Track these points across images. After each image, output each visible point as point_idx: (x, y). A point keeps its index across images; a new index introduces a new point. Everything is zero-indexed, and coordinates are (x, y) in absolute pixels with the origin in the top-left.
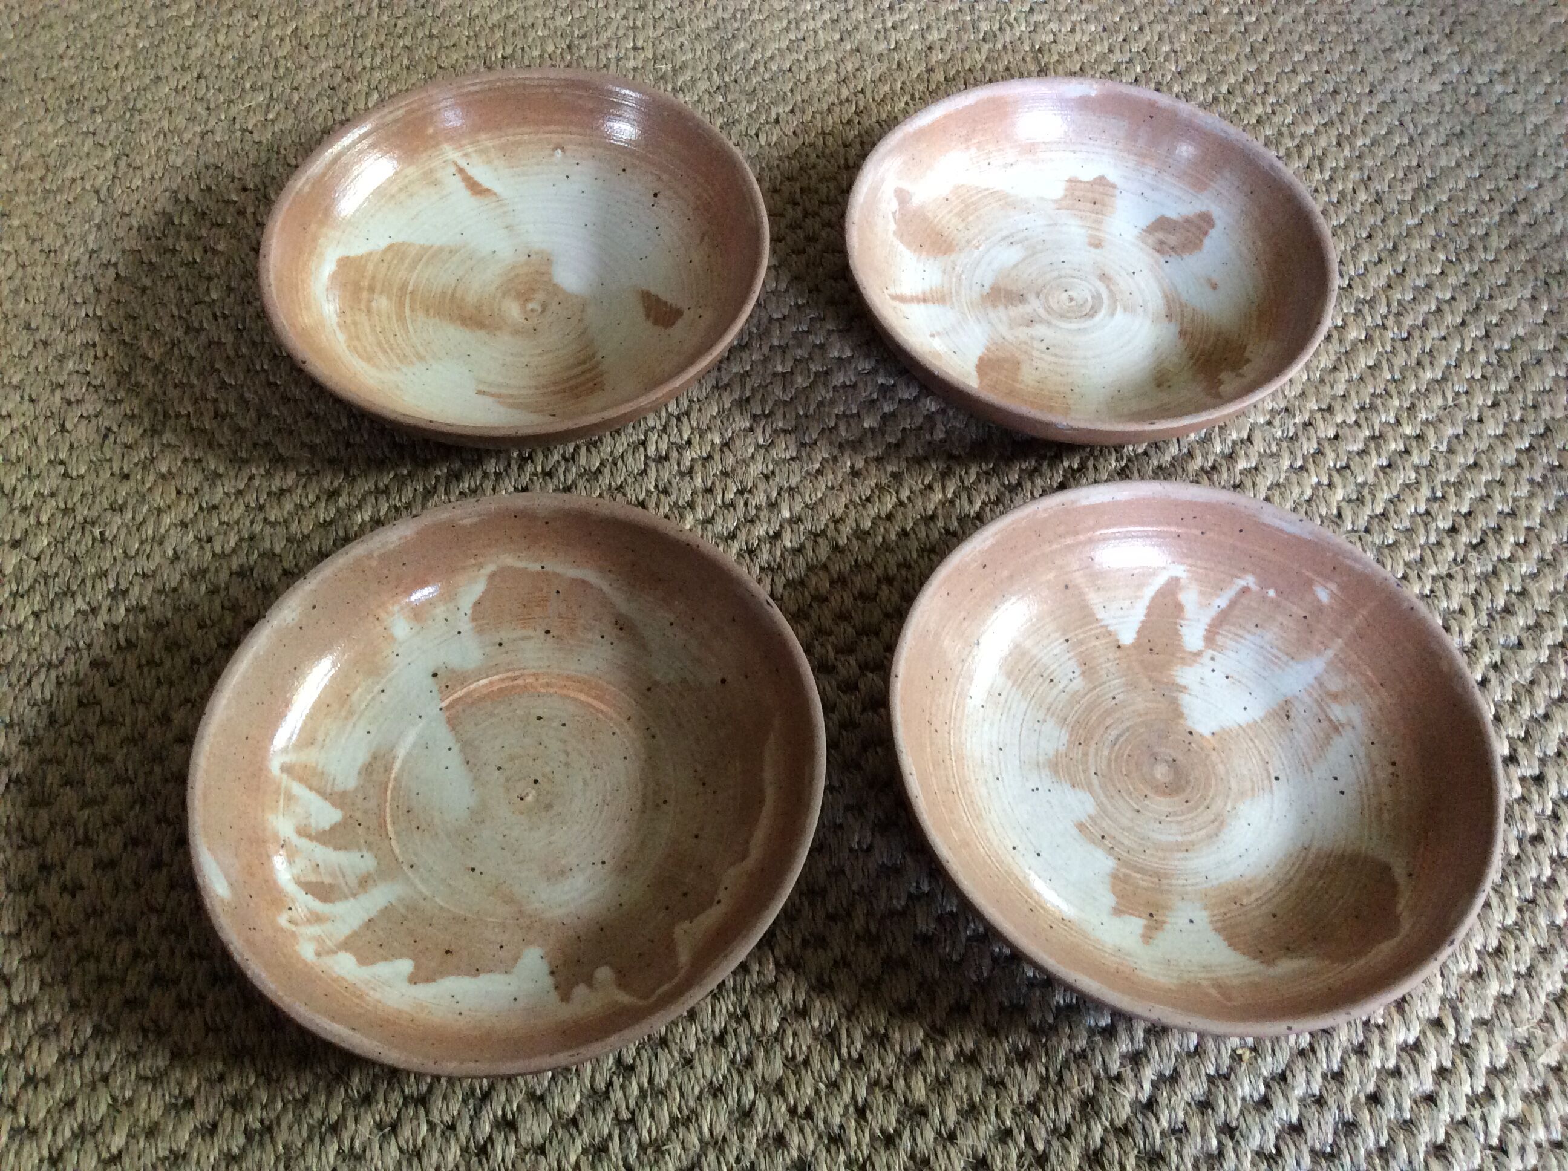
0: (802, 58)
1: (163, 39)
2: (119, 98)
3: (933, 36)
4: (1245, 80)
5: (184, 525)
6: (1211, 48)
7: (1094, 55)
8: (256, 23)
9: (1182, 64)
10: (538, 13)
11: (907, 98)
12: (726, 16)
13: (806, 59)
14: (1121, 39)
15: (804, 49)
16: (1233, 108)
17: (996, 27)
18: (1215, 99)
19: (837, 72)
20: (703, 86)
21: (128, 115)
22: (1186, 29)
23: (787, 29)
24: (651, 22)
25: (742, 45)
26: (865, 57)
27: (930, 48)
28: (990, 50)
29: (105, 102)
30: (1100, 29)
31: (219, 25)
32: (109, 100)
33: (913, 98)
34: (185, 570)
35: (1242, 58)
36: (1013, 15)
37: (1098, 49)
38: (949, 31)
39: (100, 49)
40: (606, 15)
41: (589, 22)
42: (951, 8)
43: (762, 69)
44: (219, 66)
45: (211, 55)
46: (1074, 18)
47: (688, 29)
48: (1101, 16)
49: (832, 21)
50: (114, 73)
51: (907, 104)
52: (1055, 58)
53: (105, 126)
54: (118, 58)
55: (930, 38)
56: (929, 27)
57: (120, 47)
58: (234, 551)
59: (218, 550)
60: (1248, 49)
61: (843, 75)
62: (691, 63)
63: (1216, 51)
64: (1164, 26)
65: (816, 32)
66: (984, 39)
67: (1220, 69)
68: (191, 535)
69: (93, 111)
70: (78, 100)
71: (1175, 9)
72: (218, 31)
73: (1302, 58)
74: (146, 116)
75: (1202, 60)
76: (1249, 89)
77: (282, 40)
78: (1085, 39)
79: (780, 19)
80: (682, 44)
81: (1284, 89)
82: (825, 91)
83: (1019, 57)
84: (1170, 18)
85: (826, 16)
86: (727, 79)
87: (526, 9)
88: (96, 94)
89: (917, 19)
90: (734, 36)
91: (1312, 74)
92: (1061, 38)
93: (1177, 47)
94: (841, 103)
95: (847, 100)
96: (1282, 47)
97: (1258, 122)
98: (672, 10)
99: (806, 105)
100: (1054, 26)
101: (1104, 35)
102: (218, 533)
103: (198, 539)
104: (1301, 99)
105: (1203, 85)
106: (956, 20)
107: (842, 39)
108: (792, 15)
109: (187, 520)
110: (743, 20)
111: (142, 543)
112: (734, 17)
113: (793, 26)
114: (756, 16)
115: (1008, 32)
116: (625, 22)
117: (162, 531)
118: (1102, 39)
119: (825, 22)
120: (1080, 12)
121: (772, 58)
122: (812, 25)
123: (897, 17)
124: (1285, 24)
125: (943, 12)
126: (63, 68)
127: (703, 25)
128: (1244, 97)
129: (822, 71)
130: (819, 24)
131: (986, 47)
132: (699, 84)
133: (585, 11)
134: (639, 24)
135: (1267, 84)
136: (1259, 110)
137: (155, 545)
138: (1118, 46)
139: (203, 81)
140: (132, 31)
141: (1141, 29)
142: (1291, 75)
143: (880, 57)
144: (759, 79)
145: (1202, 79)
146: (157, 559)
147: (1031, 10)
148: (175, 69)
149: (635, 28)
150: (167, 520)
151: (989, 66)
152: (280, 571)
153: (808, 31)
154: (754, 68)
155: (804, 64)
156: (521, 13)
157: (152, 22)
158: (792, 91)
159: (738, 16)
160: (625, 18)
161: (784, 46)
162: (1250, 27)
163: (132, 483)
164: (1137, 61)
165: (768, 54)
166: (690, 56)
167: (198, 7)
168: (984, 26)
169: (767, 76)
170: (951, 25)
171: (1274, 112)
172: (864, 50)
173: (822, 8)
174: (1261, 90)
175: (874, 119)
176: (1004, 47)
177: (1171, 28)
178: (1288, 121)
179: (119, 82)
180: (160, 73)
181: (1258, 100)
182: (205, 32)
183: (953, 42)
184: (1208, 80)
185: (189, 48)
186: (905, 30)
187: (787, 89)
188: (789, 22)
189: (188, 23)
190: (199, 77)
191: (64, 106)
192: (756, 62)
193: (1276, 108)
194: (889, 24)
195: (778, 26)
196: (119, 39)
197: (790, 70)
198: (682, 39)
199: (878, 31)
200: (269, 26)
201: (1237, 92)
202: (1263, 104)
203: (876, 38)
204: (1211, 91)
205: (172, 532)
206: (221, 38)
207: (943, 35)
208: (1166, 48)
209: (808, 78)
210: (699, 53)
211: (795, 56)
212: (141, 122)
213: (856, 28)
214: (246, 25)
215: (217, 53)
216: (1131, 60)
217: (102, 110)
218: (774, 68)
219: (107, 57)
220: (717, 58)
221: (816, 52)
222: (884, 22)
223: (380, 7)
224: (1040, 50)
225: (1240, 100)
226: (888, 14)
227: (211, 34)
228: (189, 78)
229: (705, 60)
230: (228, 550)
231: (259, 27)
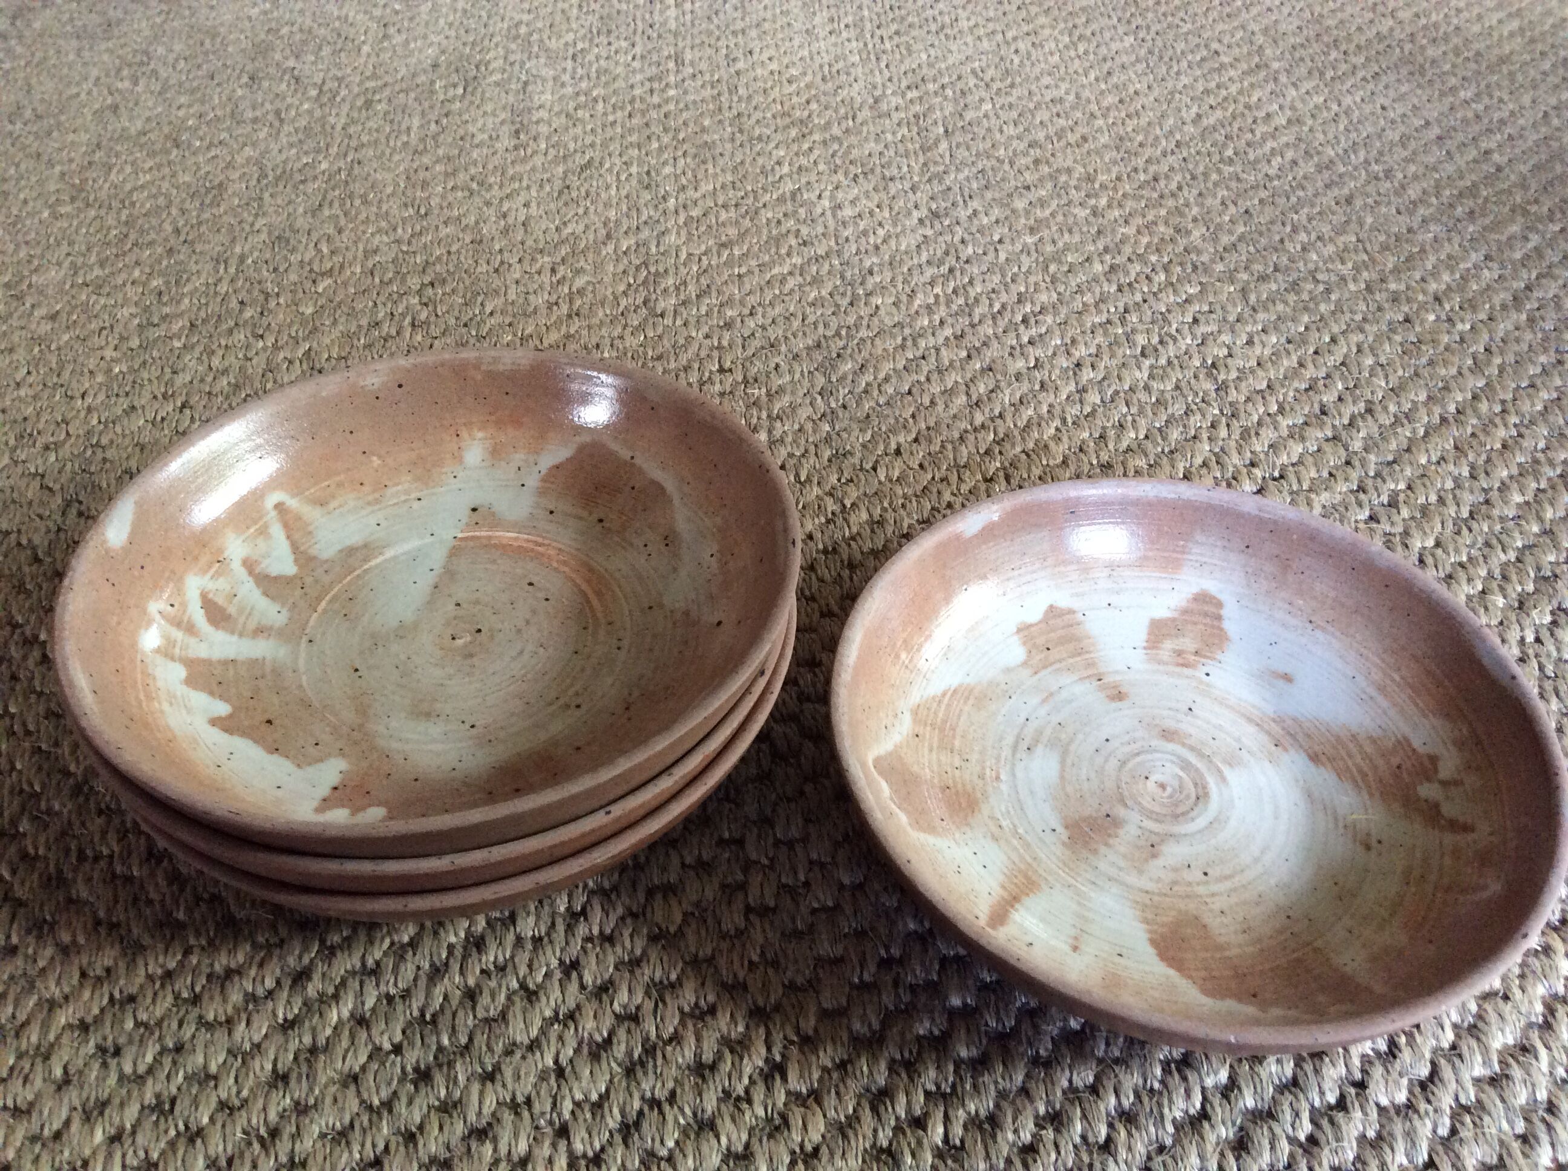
0: (923, 379)
1: (144, 363)
2: (81, 432)
3: (1080, 352)
4: (1475, 397)
5: (84, 1027)
6: (1424, 360)
7: (1282, 371)
8: (261, 344)
9: (1393, 381)
10: (604, 332)
11: (1057, 422)
12: (829, 333)
13: (928, 380)
14: (1311, 350)
15: (925, 369)
16: (1469, 430)
17: (1155, 340)
18: (1444, 420)
19: (967, 394)
20: (804, 413)
21: (89, 452)
22: (1389, 339)
23: (903, 347)
24: (740, 341)
25: (847, 366)
26: (999, 377)
27: (1078, 365)
28: (1152, 367)
29: (63, 436)
30: (1283, 340)
31: (214, 347)
32: (68, 433)
33: (1064, 421)
34: (77, 1103)
35: (1465, 371)
36: (1174, 326)
37: (1286, 363)
38: (1099, 346)
39: (66, 375)
40: (686, 334)
41: (665, 342)
42: (1097, 320)
43: (876, 393)
44: (209, 393)
45: (202, 381)
46: (1249, 329)
47: (783, 348)
48: (1283, 327)
49: (956, 338)
50: (80, 402)
51: (1057, 429)
52: (1234, 375)
53: (58, 466)
54: (87, 385)
55: (1077, 354)
56: (1074, 341)
57: (91, 372)
58: (150, 1071)
59: (128, 1069)
60: (1470, 362)
61: (974, 398)
62: (789, 388)
63: (1431, 363)
64: (1361, 337)
65: (938, 350)
66: (1143, 354)
67: (1440, 385)
68: (92, 1043)
69: (47, 448)
70: (31, 435)
71: (1370, 317)
72: (213, 352)
73: (1539, 370)
74: (110, 454)
75: (1417, 374)
76: (1484, 406)
77: (290, 362)
78: (1267, 352)
79: (893, 336)
80: (777, 366)
81: (1526, 407)
82: (955, 416)
83: (1189, 374)
84: (1367, 327)
85: (948, 332)
86: (833, 405)
87: (589, 327)
88: (53, 427)
89: (1058, 333)
90: (839, 356)
91: (1557, 389)
92: (1236, 350)
93: (1383, 360)
94: (975, 430)
95: (983, 426)
96: (1511, 358)
97: (1504, 446)
98: (764, 328)
99: (932, 433)
100: (1226, 338)
101: (1290, 347)
102: (130, 1042)
103: (101, 1050)
104: (1551, 418)
105: (1425, 404)
106: (1106, 334)
107: (969, 356)
108: (907, 331)
109: (89, 1020)
110: (849, 337)
111: (20, 1056)
112: (838, 334)
113: (909, 343)
114: (863, 333)
115: (1171, 347)
116: (708, 342)
117: (51, 1037)
118: (1288, 353)
119: (947, 339)
120: (1255, 322)
121: (887, 379)
122: (932, 342)
123: (1033, 332)
124: (1507, 333)
125: (1089, 325)
126: (19, 398)
127: (800, 344)
128: (1479, 418)
129: (949, 393)
130: (941, 341)
131: (1147, 363)
132: (799, 411)
133: (660, 330)
134: (725, 343)
135: (1503, 402)
136: (1502, 433)
137: (39, 1060)
138: (1309, 359)
139: (187, 412)
140: (109, 353)
141: (1333, 340)
142: (1530, 390)
143: (1018, 377)
144: (873, 404)
145: (1422, 397)
146: (38, 1083)
147: (1196, 321)
148: (155, 397)
149: (720, 347)
150: (62, 1018)
151: (1154, 385)
152: (213, 1104)
153: (927, 349)
154: (866, 392)
155: (926, 386)
156: (585, 332)
157: (135, 343)
158: (913, 416)
159: (843, 332)
160: (707, 336)
161: (900, 366)
162: (1467, 337)
163: (19, 962)
164: (1336, 375)
165: (881, 376)
166: (788, 378)
167: (192, 325)
168: (1141, 340)
169: (882, 401)
170: (1100, 339)
171: (1520, 435)
172: (998, 367)
173: (942, 322)
174: (1498, 409)
175: (1018, 449)
176: (1169, 363)
177: (1371, 339)
178: (1541, 445)
179: (83, 414)
180: (136, 403)
181: (1498, 420)
182: (196, 354)
183: (1106, 358)
184: (1429, 398)
185: (175, 373)
186: (1045, 345)
187: (907, 414)
188: (904, 339)
189: (177, 344)
190: (183, 406)
191: (12, 442)
192: (867, 384)
193: (1523, 430)
194: (1025, 339)
195: (890, 344)
196: (92, 363)
197: (910, 393)
198: (777, 360)
199: (1012, 348)
200: (276, 347)
201: (1469, 411)
202: (1505, 425)
203: (1011, 354)
204: (1437, 410)
205: (65, 1040)
206: (216, 362)
207: (1093, 350)
208: (1369, 361)
209: (932, 402)
210: (797, 376)
211: (915, 377)
212: (105, 460)
213: (985, 344)
214: (248, 347)
215: (209, 379)
216: (1328, 376)
217: (57, 446)
218: (891, 391)
219: (74, 384)
220: (820, 381)
221: (940, 372)
222: (1018, 336)
223: (413, 325)
224: (1213, 365)
225: (1475, 421)
226: (1022, 328)
227: (204, 357)
228: (170, 409)
229: (806, 383)
230: (142, 1069)
231: (265, 349)
